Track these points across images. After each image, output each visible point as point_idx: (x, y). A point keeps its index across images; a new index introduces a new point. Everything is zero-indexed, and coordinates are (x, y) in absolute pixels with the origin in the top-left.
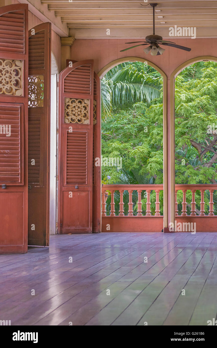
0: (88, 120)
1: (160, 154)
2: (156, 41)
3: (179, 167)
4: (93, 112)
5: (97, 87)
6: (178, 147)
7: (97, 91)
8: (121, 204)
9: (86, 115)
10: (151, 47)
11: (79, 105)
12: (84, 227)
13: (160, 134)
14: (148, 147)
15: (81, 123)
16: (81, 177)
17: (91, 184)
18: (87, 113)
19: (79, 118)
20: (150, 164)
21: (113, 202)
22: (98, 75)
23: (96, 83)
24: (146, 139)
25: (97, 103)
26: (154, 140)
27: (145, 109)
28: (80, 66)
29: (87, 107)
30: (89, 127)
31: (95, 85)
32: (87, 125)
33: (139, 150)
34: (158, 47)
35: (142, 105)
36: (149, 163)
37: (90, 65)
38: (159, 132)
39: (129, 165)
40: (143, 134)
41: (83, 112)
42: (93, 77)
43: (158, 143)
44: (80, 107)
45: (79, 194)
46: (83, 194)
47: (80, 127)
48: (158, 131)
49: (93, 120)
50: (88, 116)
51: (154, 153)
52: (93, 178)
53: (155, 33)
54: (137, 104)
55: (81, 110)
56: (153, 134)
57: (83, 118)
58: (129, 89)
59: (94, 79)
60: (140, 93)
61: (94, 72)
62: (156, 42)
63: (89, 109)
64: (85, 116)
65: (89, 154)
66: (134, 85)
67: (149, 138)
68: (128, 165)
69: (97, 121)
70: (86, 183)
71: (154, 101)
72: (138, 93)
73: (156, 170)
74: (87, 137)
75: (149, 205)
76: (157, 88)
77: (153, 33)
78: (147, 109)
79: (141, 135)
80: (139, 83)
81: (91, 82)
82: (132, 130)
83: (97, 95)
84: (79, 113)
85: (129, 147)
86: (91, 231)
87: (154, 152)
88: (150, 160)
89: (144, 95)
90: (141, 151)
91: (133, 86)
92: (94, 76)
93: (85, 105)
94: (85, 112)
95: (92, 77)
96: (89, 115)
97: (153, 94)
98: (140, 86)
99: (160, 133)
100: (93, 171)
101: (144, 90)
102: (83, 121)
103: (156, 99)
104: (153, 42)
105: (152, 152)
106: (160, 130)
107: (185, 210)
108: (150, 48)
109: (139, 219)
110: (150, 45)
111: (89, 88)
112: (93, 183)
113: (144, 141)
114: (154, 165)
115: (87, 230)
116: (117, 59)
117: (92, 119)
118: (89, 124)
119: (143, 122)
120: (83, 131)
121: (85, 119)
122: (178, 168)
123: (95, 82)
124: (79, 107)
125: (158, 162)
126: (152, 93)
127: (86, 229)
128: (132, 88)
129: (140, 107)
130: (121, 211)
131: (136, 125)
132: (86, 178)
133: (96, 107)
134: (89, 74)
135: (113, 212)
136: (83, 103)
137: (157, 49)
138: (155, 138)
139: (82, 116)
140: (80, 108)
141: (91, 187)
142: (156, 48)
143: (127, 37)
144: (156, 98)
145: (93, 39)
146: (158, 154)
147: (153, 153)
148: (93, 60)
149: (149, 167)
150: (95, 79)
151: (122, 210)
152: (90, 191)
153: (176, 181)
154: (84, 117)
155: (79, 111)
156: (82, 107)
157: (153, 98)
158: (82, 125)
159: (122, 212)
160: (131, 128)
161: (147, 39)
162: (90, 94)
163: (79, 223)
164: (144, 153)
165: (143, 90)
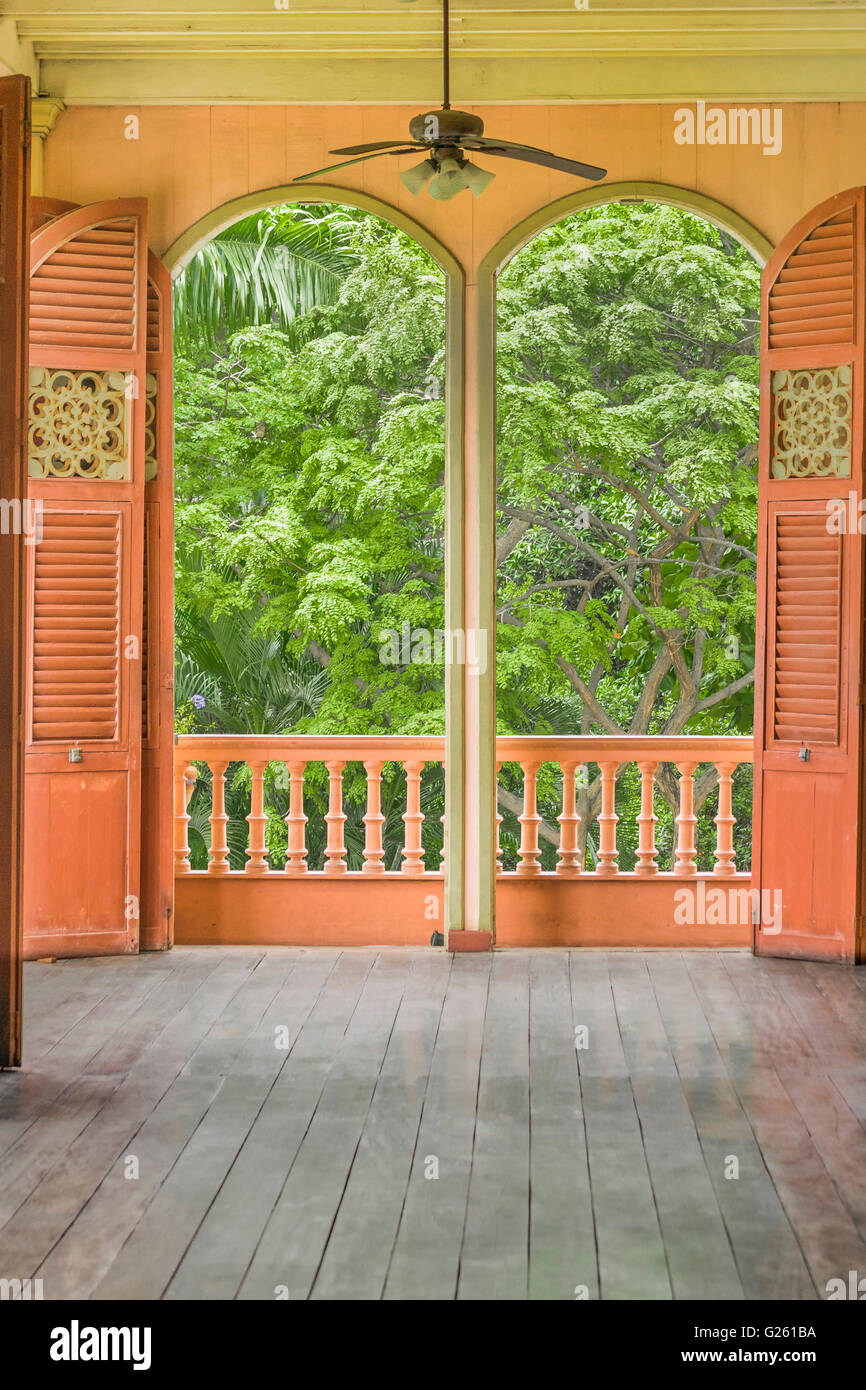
0: (123, 462)
1: (350, 554)
2: (458, 137)
3: (431, 608)
4: (142, 429)
5: (161, 316)
6: (435, 527)
7: (160, 335)
8: (254, 820)
9: (111, 440)
10: (434, 164)
11: (85, 395)
12: (103, 927)
13: (349, 468)
14: (296, 523)
15: (95, 474)
16: (94, 709)
17: (136, 740)
18: (118, 431)
19: (86, 452)
20: (311, 598)
21: (220, 812)
22: (164, 262)
23: (157, 298)
24: (285, 487)
25: (159, 387)
26: (322, 492)
27: (281, 356)
28: (91, 227)
29: (120, 404)
30: (128, 494)
31: (152, 308)
32: (120, 484)
33: (260, 537)
34: (464, 164)
35: (267, 337)
36: (305, 595)
37: (134, 224)
38: (345, 460)
39: (212, 594)
40: (271, 464)
41: (104, 426)
42: (145, 276)
43: (341, 506)
44: (91, 404)
45: (83, 785)
46: (103, 784)
47: (90, 493)
48: (339, 455)
49: (147, 462)
50: (123, 446)
51: (324, 551)
52: (144, 712)
53: (450, 102)
54: (249, 335)
55: (94, 418)
56: (316, 467)
57: (103, 455)
58: (202, 264)
59: (149, 284)
60: (251, 285)
61: (149, 251)
62: (458, 142)
63: (126, 414)
64: (110, 444)
65: (127, 613)
66: (222, 248)
67: (299, 483)
68: (208, 593)
69: (159, 467)
70: (112, 737)
71: (312, 315)
72: (240, 284)
73: (340, 623)
74: (119, 538)
75: (378, 828)
76: (321, 259)
77: (443, 102)
78: (289, 356)
79: (261, 465)
80: (244, 241)
81: (135, 296)
82: (224, 444)
83: (161, 351)
84: (86, 432)
85: (215, 521)
86: (135, 945)
87: (326, 546)
88: (312, 579)
89: (269, 291)
90: (272, 540)
91: (220, 251)
92: (151, 271)
93: (111, 396)
94: (111, 426)
95: (139, 276)
96: (126, 439)
97: (305, 285)
98: (247, 252)
99: (349, 464)
100: (144, 683)
101: (268, 269)
102: (102, 466)
103: (320, 309)
104: (443, 143)
105: (317, 546)
106: (349, 451)
107: (532, 847)
108: (430, 168)
109: (334, 886)
110: (427, 155)
111: (128, 321)
112: (144, 735)
113: (275, 494)
114: (327, 601)
115: (116, 942)
116: (245, 193)
117: (142, 454)
118: (128, 478)
119: (274, 411)
120: (101, 512)
121: (110, 456)
122: (430, 615)
123: (152, 296)
124: (85, 408)
125: (347, 588)
126: (298, 282)
127: (116, 936)
128: (216, 262)
129: (261, 347)
130: (255, 854)
131: (240, 423)
132: (114, 713)
133: (155, 405)
134: (126, 262)
135: (218, 855)
136: (102, 387)
137: (461, 171)
138: (325, 484)
139: (100, 446)
140: (91, 411)
141: (134, 756)
142: (457, 168)
143: (291, 99)
144: (317, 302)
145: (139, 107)
146: (341, 553)
147: (320, 548)
148: (146, 199)
149: (305, 610)
150: (152, 282)
151: (261, 846)
152: (132, 771)
153: (421, 670)
154: (104, 448)
155: (85, 424)
156: (100, 404)
157: (307, 302)
158: (99, 483)
159: (258, 855)
160: (220, 438)
161: (415, 130)
162: (129, 347)
163: (83, 909)
164: (281, 548)
165: (262, 268)
